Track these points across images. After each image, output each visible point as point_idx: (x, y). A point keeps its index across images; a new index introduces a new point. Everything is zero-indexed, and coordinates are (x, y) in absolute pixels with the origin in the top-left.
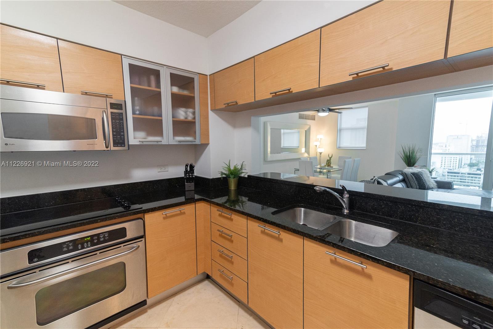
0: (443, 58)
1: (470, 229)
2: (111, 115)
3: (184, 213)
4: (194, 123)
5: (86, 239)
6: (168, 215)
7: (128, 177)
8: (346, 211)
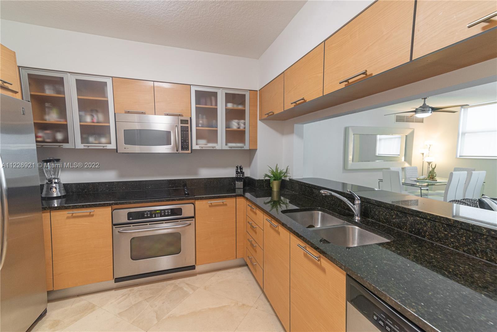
0: (409, 61)
1: (479, 250)
2: (181, 128)
3: (226, 205)
4: (245, 131)
5: (157, 211)
6: (213, 204)
7: (196, 174)
8: (357, 219)
